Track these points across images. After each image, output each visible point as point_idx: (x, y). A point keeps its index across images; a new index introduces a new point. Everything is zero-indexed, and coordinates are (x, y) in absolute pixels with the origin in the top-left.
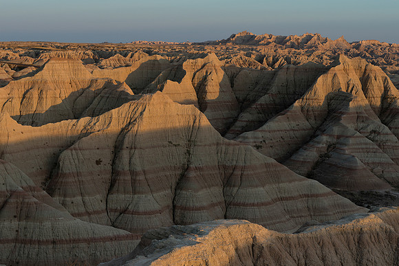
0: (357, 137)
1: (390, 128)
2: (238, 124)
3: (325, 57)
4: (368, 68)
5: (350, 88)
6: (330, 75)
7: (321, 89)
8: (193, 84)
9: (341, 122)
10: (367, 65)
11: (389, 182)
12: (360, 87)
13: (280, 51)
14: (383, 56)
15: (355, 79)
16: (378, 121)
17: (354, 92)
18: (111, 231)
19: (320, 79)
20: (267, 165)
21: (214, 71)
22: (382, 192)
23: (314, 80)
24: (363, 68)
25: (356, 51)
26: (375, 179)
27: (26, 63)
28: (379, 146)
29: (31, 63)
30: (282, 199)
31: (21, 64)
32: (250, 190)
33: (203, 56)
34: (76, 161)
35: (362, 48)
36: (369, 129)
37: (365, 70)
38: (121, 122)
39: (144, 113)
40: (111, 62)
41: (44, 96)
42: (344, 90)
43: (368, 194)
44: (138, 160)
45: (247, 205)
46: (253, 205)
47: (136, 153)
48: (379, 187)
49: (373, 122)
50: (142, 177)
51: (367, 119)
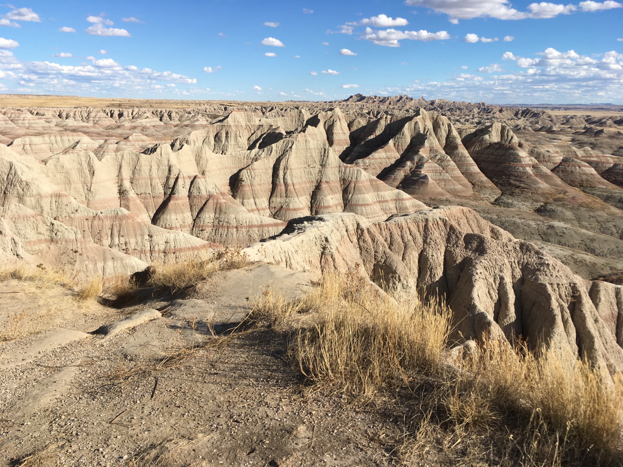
0: (429, 163)
1: (451, 157)
2: (353, 154)
3: (410, 111)
4: (439, 117)
5: (426, 131)
6: (413, 122)
7: (407, 131)
8: (325, 128)
9: (420, 153)
10: (437, 116)
11: (449, 192)
12: (432, 130)
13: (382, 107)
14: (449, 110)
15: (430, 125)
16: (443, 152)
17: (428, 133)
18: (272, 221)
19: (407, 125)
20: (371, 181)
21: (338, 120)
22: (444, 198)
23: (403, 126)
24: (435, 117)
25: (432, 106)
26: (440, 190)
27: (219, 114)
28: (444, 169)
29: (221, 114)
30: (380, 202)
31: (215, 115)
32: (359, 196)
33: (331, 110)
34: (250, 177)
35: (435, 105)
36: (437, 158)
37: (437, 119)
38: (278, 152)
39: (293, 146)
40: (273, 114)
41: (229, 135)
42: (422, 132)
43: (434, 200)
44: (289, 176)
45: (358, 205)
46: (361, 205)
47: (288, 172)
48: (443, 195)
49: (440, 153)
50: (292, 187)
51: (436, 151)
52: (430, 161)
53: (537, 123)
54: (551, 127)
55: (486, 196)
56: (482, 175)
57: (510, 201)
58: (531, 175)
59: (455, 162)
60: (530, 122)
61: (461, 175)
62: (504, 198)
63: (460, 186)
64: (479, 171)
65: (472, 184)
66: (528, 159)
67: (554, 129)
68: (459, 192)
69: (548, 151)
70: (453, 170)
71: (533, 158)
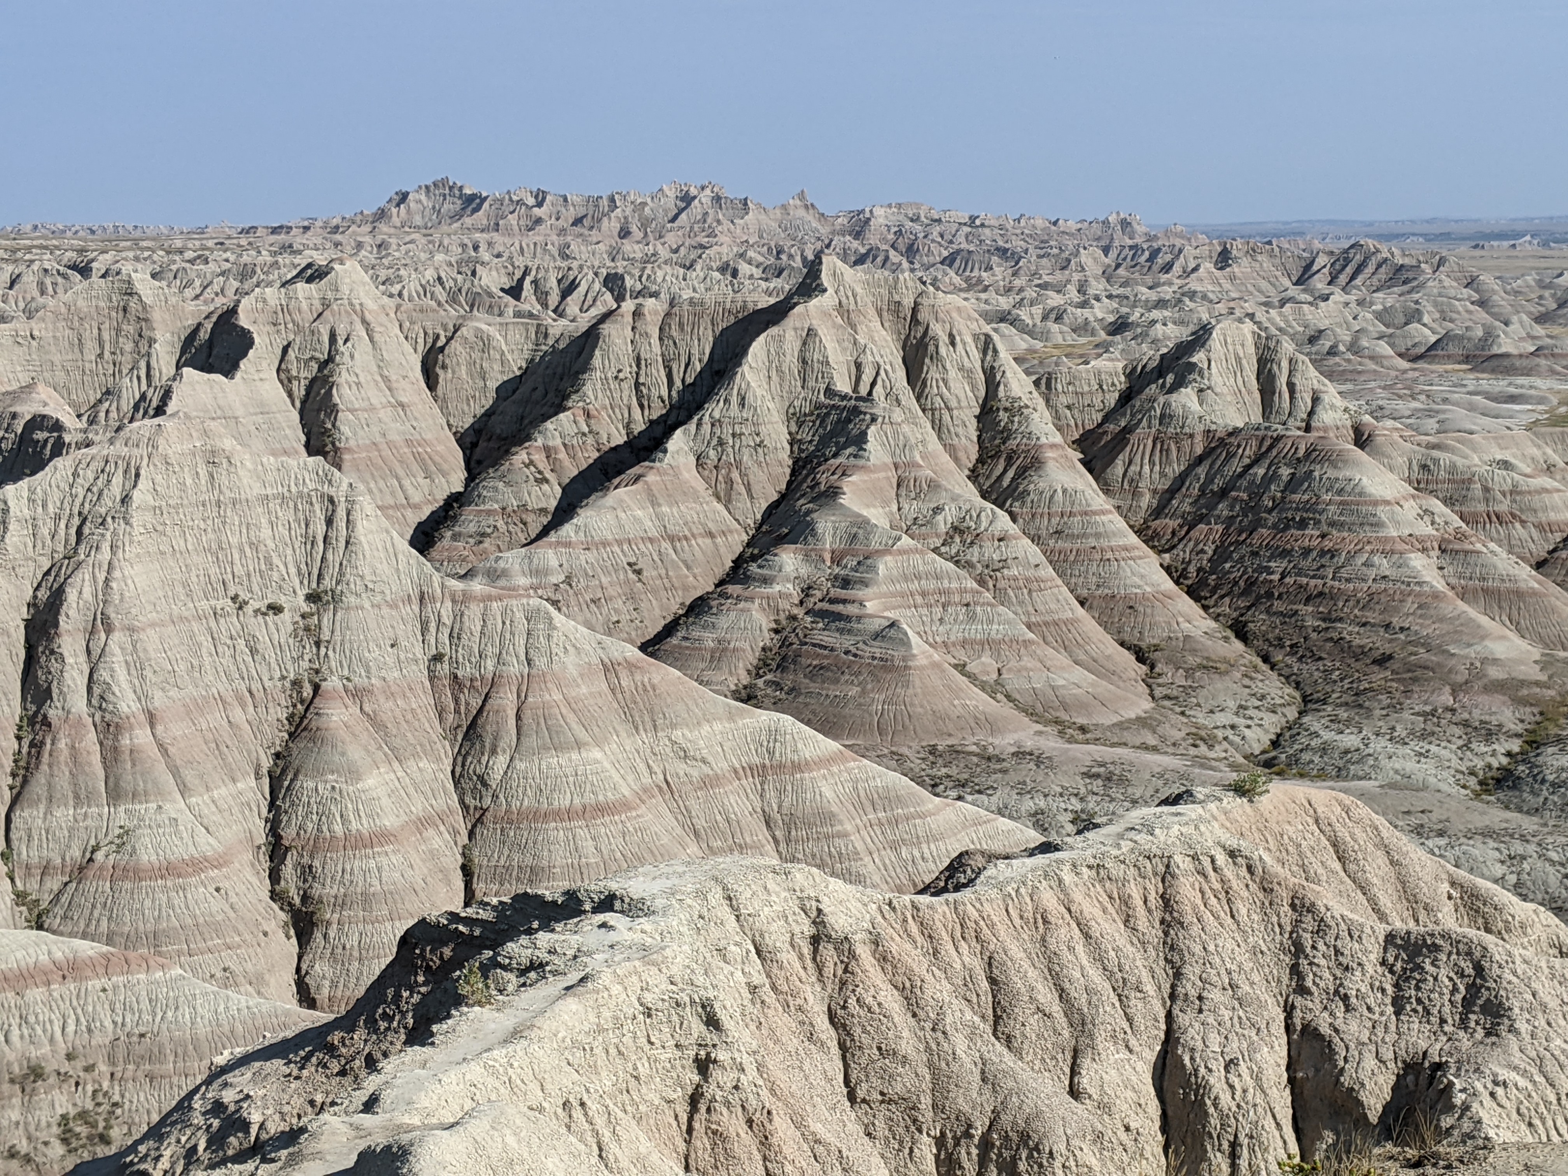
0: (901, 552)
1: (1014, 518)
2: (464, 523)
4: (924, 305)
5: (867, 379)
6: (788, 334)
7: (765, 383)
8: (286, 382)
9: (845, 500)
10: (919, 294)
11: (1023, 708)
12: (900, 375)
13: (580, 251)
15: (882, 346)
16: (969, 492)
17: (878, 390)
19: (758, 348)
20: (609, 668)
21: (361, 330)
22: (1002, 743)
23: (737, 353)
24: (908, 302)
26: (976, 699)
28: (981, 582)
30: (671, 788)
32: (553, 761)
33: (314, 275)
36: (943, 521)
37: (915, 310)
39: (137, 494)
42: (843, 386)
43: (952, 755)
44: (121, 674)
45: (547, 816)
46: (569, 814)
47: (113, 646)
48: (992, 726)
49: (955, 498)
50: (142, 736)
51: (933, 486)
52: (906, 541)
53: (1415, 316)
54: (1489, 336)
55: (1222, 719)
56: (1186, 604)
57: (1350, 740)
58: (1436, 596)
59: (1036, 539)
60: (1379, 316)
61: (1080, 611)
62: (1316, 726)
63: (1079, 674)
64: (1168, 584)
65: (1141, 658)
66: (1411, 508)
67: (1506, 345)
68: (1083, 707)
69: (1506, 465)
70: (1032, 585)
71: (1437, 506)
